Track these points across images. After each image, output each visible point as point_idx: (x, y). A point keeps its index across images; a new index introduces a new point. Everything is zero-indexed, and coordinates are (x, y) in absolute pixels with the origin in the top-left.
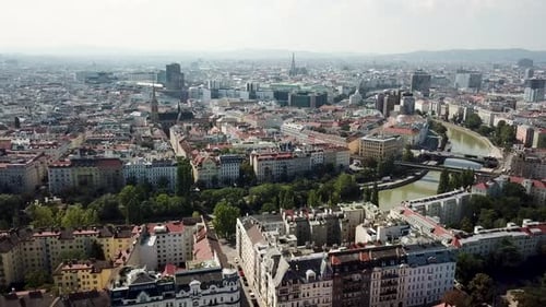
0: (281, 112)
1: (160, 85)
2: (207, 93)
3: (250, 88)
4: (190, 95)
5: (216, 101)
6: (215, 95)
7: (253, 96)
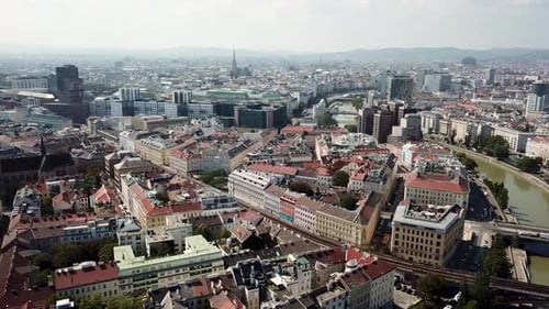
0: (225, 139)
1: (51, 96)
2: (117, 108)
3: (179, 98)
4: (93, 109)
5: (128, 121)
6: (129, 110)
7: (183, 111)
